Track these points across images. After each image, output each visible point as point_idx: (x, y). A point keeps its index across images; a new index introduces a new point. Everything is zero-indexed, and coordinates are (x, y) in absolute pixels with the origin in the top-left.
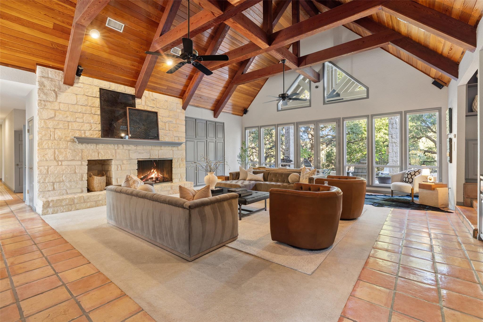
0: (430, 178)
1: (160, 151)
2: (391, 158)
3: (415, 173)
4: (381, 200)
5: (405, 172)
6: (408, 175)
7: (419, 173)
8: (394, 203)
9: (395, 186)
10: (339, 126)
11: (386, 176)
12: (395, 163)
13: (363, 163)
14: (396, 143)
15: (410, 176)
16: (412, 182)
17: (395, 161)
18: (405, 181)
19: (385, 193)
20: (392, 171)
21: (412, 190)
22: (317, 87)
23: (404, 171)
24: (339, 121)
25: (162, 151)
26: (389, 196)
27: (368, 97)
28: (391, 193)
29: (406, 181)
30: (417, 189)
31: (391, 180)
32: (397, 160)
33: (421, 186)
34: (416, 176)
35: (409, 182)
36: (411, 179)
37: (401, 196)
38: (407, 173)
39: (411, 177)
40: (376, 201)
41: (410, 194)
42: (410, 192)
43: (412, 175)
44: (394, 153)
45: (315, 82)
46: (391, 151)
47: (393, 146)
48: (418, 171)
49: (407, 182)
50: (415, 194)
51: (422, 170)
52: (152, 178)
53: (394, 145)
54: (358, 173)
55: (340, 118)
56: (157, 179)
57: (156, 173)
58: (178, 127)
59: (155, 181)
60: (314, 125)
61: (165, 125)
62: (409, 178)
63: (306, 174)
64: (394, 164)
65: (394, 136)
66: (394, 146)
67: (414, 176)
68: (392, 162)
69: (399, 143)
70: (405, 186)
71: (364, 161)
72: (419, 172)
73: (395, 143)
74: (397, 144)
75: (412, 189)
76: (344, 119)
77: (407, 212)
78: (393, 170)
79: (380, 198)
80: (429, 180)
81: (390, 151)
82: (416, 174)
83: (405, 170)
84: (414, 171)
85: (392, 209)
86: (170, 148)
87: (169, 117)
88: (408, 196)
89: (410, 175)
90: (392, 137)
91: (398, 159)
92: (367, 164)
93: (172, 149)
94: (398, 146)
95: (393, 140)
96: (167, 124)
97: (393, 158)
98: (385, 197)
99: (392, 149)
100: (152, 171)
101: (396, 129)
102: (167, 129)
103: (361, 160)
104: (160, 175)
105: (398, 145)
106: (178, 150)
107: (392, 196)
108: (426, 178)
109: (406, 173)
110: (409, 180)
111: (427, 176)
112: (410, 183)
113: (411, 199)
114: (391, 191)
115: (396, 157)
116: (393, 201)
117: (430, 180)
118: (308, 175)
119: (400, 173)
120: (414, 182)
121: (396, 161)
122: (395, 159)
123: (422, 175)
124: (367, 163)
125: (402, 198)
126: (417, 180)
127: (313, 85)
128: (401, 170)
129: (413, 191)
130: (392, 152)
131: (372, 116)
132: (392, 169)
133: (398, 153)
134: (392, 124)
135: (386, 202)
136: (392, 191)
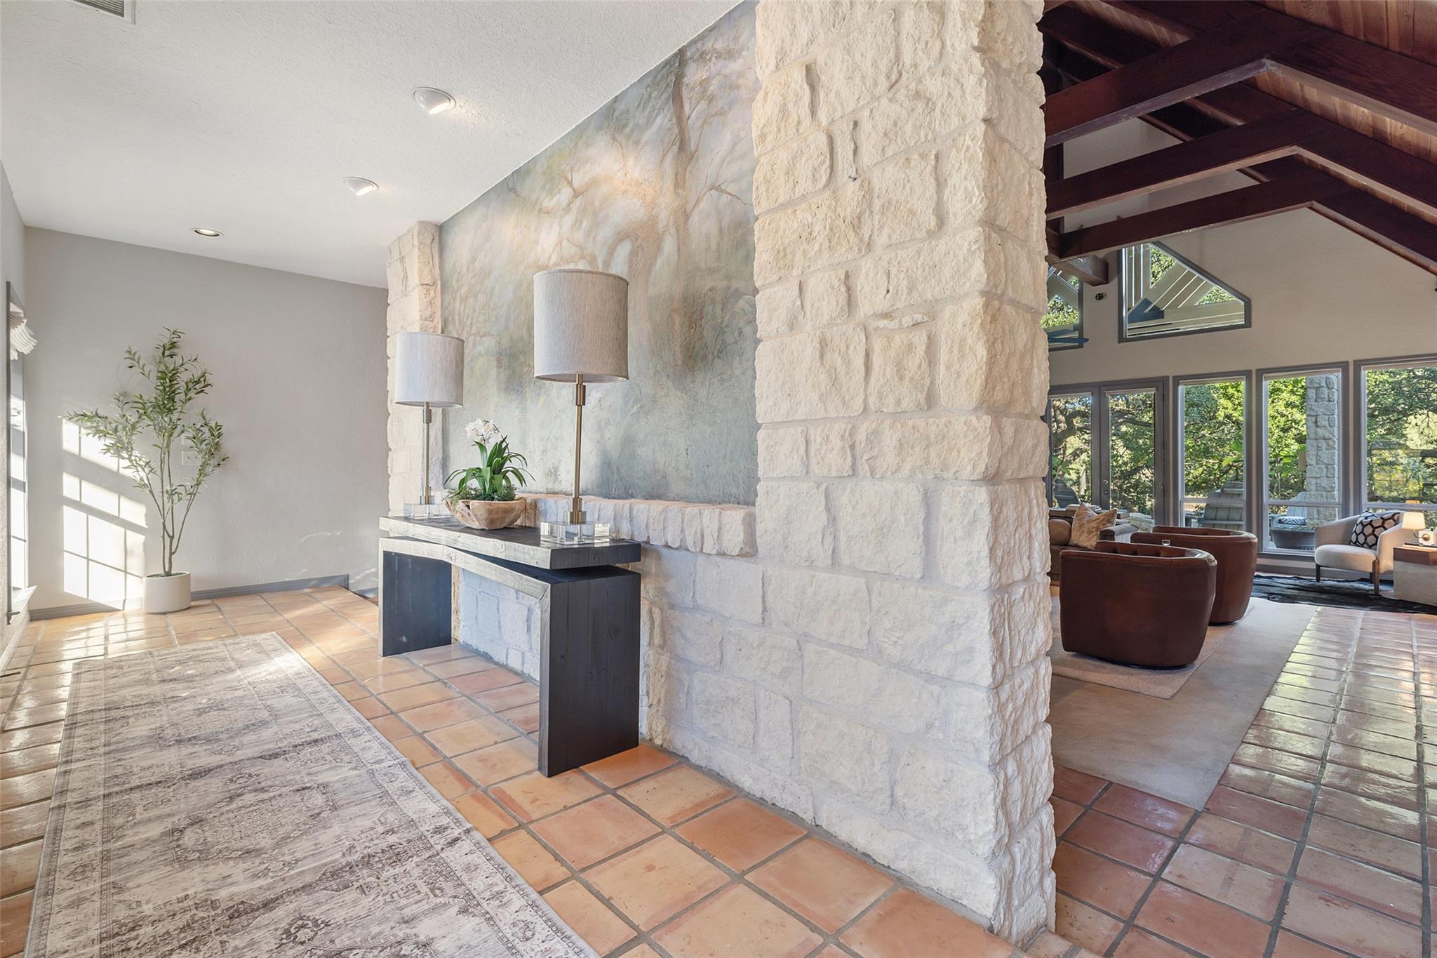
0: (1426, 536)
2: (1313, 481)
3: (1383, 523)
4: (1288, 588)
5: (1357, 520)
6: (1364, 526)
7: (1397, 522)
8: (1324, 596)
9: (1327, 555)
10: (1164, 397)
11: (1300, 529)
12: (1324, 494)
13: (1232, 495)
14: (1330, 439)
15: (1368, 530)
16: (1376, 544)
17: (1324, 487)
18: (1355, 543)
19: (1298, 573)
20: (1316, 516)
21: (1376, 564)
22: (1100, 297)
23: (1352, 517)
24: (1162, 387)
26: (1310, 580)
27: (1248, 324)
28: (1315, 574)
29: (1357, 541)
30: (1387, 563)
31: (1315, 539)
32: (1332, 487)
33: (1399, 555)
34: (1386, 529)
35: (1368, 544)
36: (1372, 536)
37: (1343, 581)
38: (1361, 522)
39: (1374, 531)
40: (1272, 590)
41: (1371, 574)
42: (1371, 570)
43: (1375, 526)
44: (1323, 466)
45: (1094, 284)
46: (1313, 462)
47: (1318, 447)
48: (1392, 517)
49: (1362, 546)
50: (1383, 574)
51: (1403, 515)
53: (1323, 444)
54: (1215, 519)
55: (1168, 377)
60: (1092, 394)
62: (1366, 534)
63: (1089, 522)
64: (1322, 496)
65: (1323, 421)
66: (1324, 448)
67: (1382, 528)
68: (1317, 490)
69: (1338, 439)
70: (1356, 555)
71: (1234, 487)
72: (1394, 520)
73: (1325, 439)
74: (1331, 443)
75: (1374, 562)
76: (1178, 380)
77: (1359, 616)
78: (1319, 513)
79: (1284, 582)
80: (1421, 541)
81: (1311, 460)
82: (1386, 526)
83: (1355, 515)
84: (1382, 518)
85: (1319, 608)
88: (1362, 580)
89: (1369, 526)
90: (1316, 422)
91: (1337, 483)
92: (1244, 497)
94: (1334, 448)
95: (1321, 432)
97: (1318, 481)
98: (1298, 582)
99: (1317, 455)
101: (1329, 401)
103: (1227, 485)
105: (1336, 446)
107: (1318, 580)
108: (1415, 534)
109: (1358, 522)
110: (1366, 539)
111: (1417, 531)
112: (1370, 547)
113: (1373, 588)
114: (1315, 567)
115: (1327, 477)
116: (1321, 590)
117: (1426, 539)
118: (1094, 524)
119: (1342, 523)
120: (1380, 544)
121: (1329, 489)
122: (1324, 482)
123: (1403, 527)
124: (1245, 493)
125: (1347, 584)
126: (1390, 540)
127: (1091, 292)
128: (1345, 513)
129: (1377, 567)
130: (1317, 464)
131: (1262, 373)
132: (1315, 511)
133: (1336, 466)
134: (1317, 389)
135: (1303, 593)
136: (1318, 566)
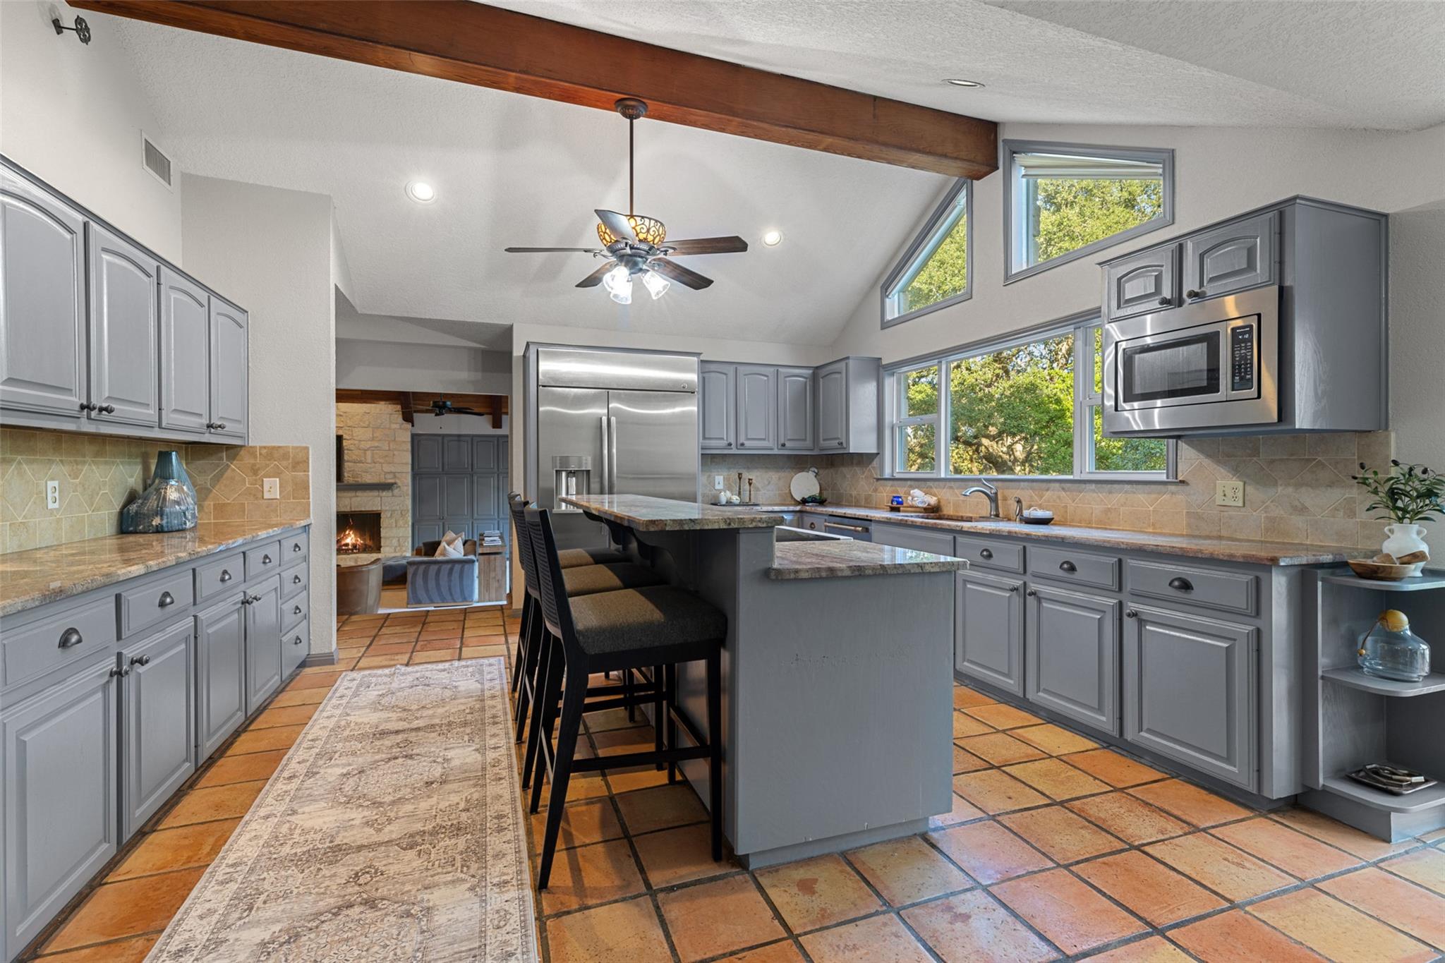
1: (354, 499)
25: (359, 499)
52: (347, 545)
56: (355, 546)
57: (353, 536)
58: (394, 455)
59: (352, 550)
61: (365, 454)
86: (375, 493)
87: (373, 439)
93: (379, 496)
96: (369, 453)
100: (347, 532)
102: (369, 461)
104: (360, 541)
106: (393, 496)
